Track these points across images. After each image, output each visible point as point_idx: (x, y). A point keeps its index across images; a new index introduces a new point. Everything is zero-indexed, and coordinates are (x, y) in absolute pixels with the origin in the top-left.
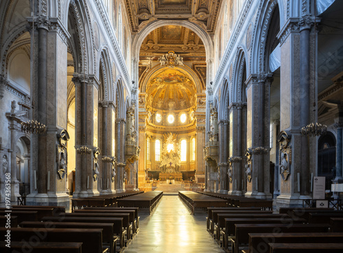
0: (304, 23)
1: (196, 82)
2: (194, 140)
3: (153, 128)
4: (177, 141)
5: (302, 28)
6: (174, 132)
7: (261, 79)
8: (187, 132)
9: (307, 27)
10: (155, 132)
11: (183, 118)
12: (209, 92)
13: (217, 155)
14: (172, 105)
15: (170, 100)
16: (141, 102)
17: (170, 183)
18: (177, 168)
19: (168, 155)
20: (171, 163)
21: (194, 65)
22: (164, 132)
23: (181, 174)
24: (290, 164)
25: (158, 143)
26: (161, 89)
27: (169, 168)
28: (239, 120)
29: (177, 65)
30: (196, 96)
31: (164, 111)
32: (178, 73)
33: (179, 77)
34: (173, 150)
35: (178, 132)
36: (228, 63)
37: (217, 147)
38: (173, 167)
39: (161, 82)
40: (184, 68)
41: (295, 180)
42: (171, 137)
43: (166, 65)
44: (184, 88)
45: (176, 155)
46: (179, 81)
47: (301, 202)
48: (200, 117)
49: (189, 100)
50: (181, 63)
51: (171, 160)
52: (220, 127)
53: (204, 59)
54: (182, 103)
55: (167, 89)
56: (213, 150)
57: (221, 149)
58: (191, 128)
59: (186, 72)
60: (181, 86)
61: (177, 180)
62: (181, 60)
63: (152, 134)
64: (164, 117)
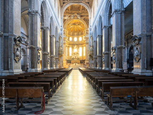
0: (119, 11)
1: (85, 25)
2: (85, 48)
3: (69, 43)
4: (78, 48)
5: (119, 13)
6: (77, 45)
7: (107, 27)
8: (82, 44)
9: (120, 12)
10: (69, 44)
11: (80, 39)
12: (90, 30)
13: (93, 54)
14: (76, 34)
15: (75, 32)
16: (64, 33)
17: (76, 65)
18: (78, 59)
19: (74, 54)
20: (76, 57)
21: (84, 19)
22: (73, 45)
23: (80, 61)
24: (115, 58)
25: (70, 49)
26: (72, 28)
27: (75, 59)
28: (100, 41)
29: (78, 19)
30: (85, 30)
31: (73, 36)
32: (78, 21)
33: (78, 23)
34: (77, 51)
35: (79, 44)
36: (96, 20)
37: (93, 51)
38: (76, 58)
39: (72, 25)
40: (80, 20)
41: (117, 63)
42: (76, 46)
43: (74, 18)
44: (81, 27)
45: (78, 53)
46: (79, 25)
47: (119, 71)
48: (87, 39)
49: (83, 32)
50: (79, 18)
51: (76, 56)
52: (94, 43)
53: (88, 16)
54: (79, 33)
55: (74, 27)
56: (91, 52)
57: (94, 52)
58: (83, 43)
59: (81, 21)
60: (80, 26)
61: (78, 63)
62: (79, 17)
63: (68, 45)
64: (73, 39)
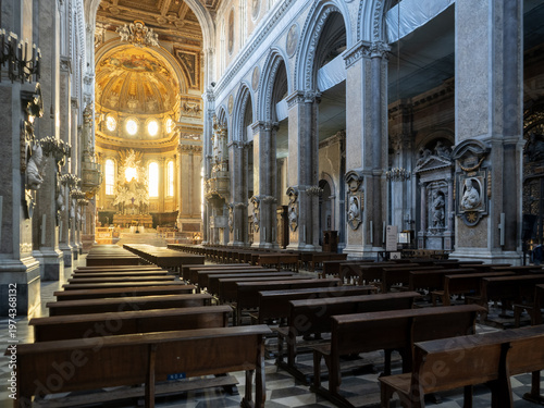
1: (177, 76)
2: (171, 165)
3: (103, 141)
4: (143, 164)
6: (136, 150)
7: (308, 98)
8: (160, 150)
10: (104, 146)
11: (152, 128)
12: (209, 97)
13: (228, 192)
14: (134, 105)
15: (130, 96)
17: (137, 232)
18: (143, 208)
19: (127, 186)
20: (133, 200)
21: (175, 49)
22: (122, 149)
23: (151, 217)
25: (110, 165)
26: (116, 77)
27: (130, 206)
28: (267, 145)
29: (149, 45)
30: (178, 97)
31: (121, 114)
32: (147, 56)
33: (148, 63)
34: (136, 178)
35: (144, 150)
37: (227, 180)
38: (136, 207)
39: (118, 66)
40: (159, 50)
41: (368, 229)
42: (132, 156)
43: (130, 41)
44: (156, 81)
45: (140, 186)
46: (148, 70)
48: (187, 130)
49: (163, 100)
50: (155, 42)
51: (132, 195)
52: (231, 151)
53: (198, 43)
54: (148, 103)
55: (127, 78)
56: (221, 184)
57: (233, 183)
58: (166, 145)
59: (161, 58)
60: (151, 77)
61: (146, 226)
62: (154, 37)
63: (101, 150)
64: (120, 124)
